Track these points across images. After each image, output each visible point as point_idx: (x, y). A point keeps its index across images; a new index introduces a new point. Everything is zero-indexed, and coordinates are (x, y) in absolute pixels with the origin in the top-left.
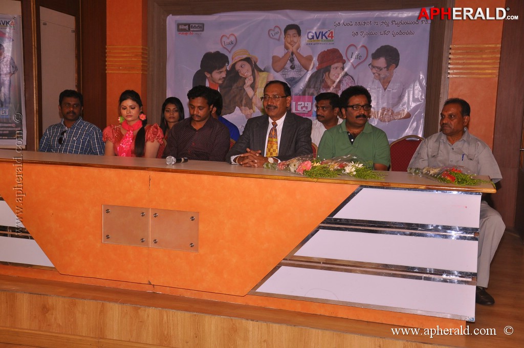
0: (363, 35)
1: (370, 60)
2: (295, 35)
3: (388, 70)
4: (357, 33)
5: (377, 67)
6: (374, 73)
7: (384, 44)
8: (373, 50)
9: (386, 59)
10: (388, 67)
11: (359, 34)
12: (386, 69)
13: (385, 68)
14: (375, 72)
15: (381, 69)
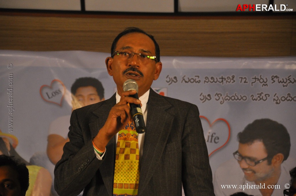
0: (221, 100)
1: (235, 145)
2: (93, 97)
3: (270, 163)
4: (209, 95)
5: (250, 158)
6: (244, 169)
7: (259, 117)
8: (240, 127)
9: (265, 144)
10: (269, 159)
11: (214, 98)
12: (266, 162)
13: (264, 160)
14: (246, 166)
15: (257, 162)
